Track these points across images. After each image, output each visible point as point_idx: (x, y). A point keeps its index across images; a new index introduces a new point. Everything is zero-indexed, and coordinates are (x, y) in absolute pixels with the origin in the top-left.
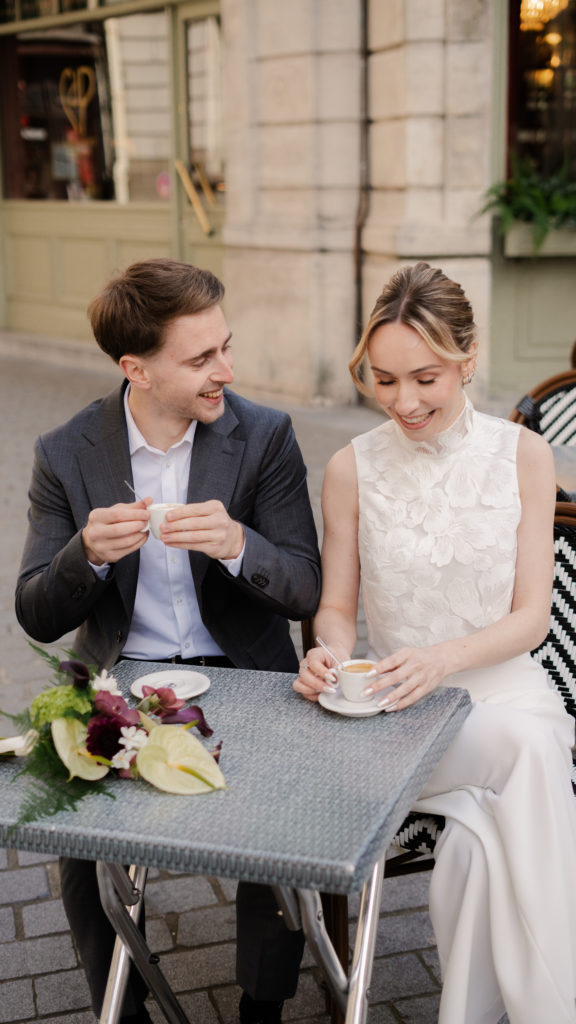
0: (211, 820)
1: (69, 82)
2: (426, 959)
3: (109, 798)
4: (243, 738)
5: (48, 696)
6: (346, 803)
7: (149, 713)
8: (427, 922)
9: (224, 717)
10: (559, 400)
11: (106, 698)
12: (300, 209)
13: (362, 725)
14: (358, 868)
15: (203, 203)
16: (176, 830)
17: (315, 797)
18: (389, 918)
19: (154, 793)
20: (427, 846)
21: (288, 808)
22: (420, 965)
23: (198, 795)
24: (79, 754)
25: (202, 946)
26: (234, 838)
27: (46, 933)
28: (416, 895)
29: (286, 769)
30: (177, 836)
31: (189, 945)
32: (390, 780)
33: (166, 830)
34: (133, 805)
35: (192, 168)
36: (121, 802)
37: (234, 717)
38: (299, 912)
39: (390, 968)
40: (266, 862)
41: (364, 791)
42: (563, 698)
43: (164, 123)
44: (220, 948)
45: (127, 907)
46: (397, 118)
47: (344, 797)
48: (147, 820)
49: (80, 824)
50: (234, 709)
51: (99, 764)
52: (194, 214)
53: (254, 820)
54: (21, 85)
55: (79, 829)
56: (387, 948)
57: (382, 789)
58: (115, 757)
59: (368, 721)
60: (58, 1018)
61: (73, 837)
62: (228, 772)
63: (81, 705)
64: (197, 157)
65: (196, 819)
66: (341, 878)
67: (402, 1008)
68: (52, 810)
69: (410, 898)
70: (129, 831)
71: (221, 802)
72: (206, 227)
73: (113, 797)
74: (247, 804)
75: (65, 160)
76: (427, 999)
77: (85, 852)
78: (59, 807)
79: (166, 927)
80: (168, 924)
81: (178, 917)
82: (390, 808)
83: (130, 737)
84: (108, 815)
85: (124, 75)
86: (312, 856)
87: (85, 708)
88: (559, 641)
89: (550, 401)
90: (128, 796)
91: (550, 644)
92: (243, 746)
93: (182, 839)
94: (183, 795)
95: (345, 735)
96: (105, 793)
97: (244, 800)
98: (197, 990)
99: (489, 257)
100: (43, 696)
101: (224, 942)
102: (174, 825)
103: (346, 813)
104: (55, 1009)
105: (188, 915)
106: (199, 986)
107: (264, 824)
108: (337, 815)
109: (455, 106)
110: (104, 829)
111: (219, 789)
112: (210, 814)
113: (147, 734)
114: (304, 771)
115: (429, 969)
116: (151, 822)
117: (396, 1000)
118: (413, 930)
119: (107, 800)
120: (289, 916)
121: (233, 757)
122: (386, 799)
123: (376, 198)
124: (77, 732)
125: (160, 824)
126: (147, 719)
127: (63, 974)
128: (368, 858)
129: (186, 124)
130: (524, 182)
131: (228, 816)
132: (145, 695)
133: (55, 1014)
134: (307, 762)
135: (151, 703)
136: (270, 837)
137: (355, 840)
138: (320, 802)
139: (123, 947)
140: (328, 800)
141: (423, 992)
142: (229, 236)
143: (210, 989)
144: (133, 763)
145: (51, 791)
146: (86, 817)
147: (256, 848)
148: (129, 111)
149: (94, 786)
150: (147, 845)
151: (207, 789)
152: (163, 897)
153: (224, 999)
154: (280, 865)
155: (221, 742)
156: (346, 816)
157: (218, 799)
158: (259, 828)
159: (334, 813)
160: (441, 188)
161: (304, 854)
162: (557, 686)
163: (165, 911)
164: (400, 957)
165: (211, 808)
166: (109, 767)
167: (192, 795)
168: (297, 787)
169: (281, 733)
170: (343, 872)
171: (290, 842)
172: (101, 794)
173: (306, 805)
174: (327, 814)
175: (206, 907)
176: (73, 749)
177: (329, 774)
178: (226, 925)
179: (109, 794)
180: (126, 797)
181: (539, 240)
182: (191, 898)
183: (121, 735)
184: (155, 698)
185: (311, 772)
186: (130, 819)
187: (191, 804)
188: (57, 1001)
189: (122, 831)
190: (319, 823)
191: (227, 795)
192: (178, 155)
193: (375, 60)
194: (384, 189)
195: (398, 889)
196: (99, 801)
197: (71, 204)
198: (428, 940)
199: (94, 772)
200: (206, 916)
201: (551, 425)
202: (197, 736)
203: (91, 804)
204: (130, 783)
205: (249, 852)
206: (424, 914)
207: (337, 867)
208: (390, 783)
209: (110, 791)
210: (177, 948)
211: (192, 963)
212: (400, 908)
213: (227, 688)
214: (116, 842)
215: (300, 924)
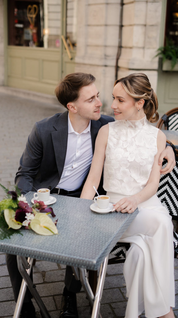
0: (52, 244)
1: (30, 9)
2: (122, 290)
3: (21, 235)
4: (65, 218)
5: (4, 202)
6: (95, 241)
7: (36, 209)
8: (123, 279)
9: (60, 211)
10: (175, 116)
11: (22, 203)
12: (99, 52)
13: (103, 216)
14: (97, 262)
15: (70, 50)
16: (41, 247)
17: (86, 238)
18: (111, 277)
19: (35, 234)
20: (123, 255)
21: (77, 241)
22: (120, 292)
23: (49, 236)
24: (13, 221)
25: (52, 282)
26: (59, 250)
27: (4, 275)
28: (120, 270)
29: (77, 229)
30: (41, 249)
31: (48, 282)
32: (110, 234)
33: (38, 246)
34: (28, 238)
35: (67, 38)
36: (25, 237)
37: (63, 211)
38: (79, 274)
39: (110, 292)
40: (68, 258)
41: (101, 237)
42: (169, 211)
43: (59, 24)
44: (58, 283)
45: (26, 270)
46: (131, 25)
47: (95, 239)
48: (32, 243)
49: (11, 243)
50: (63, 209)
51: (18, 224)
52: (66, 52)
53: (66, 245)
54: (16, 10)
55: (10, 245)
56: (110, 286)
57: (107, 237)
58: (24, 222)
59: (105, 215)
60: (5, 302)
61: (8, 247)
62: (59, 229)
63: (14, 205)
64: (68, 35)
65: (47, 244)
66: (92, 265)
67: (113, 305)
68: (3, 238)
69: (118, 271)
70: (26, 246)
71: (56, 238)
72: (70, 57)
73: (22, 235)
74: (64, 239)
75: (29, 34)
76: (121, 303)
77: (12, 252)
78: (5, 237)
79: (41, 276)
80: (42, 275)
81: (45, 273)
82: (109, 243)
83: (29, 216)
84: (20, 240)
85: (48, 8)
86: (83, 257)
87: (15, 206)
88: (169, 192)
89: (172, 117)
90: (27, 235)
91: (166, 193)
92: (65, 221)
93: (43, 249)
94: (44, 235)
95: (97, 219)
96: (20, 234)
97: (63, 238)
98: (49, 296)
99: (157, 70)
100: (2, 202)
101: (59, 281)
102: (41, 245)
103: (95, 244)
104: (5, 300)
105: (49, 272)
106: (50, 295)
107: (69, 246)
108: (92, 245)
109: (149, 22)
110: (18, 245)
111: (56, 234)
112: (52, 242)
113: (34, 216)
114: (83, 230)
115: (122, 293)
116: (33, 244)
117: (111, 303)
118: (119, 281)
119: (20, 236)
120: (76, 275)
121: (61, 224)
122: (108, 240)
123: (123, 50)
124: (12, 213)
125: (36, 244)
126: (34, 211)
127: (8, 288)
128: (101, 259)
129: (65, 25)
130: (170, 47)
131: (58, 243)
132: (35, 203)
133: (5, 301)
134: (85, 227)
135: (36, 206)
136: (70, 250)
137: (97, 253)
138: (87, 240)
139: (25, 282)
140: (90, 240)
141: (120, 300)
142: (77, 60)
143: (53, 296)
144: (29, 224)
145: (3, 232)
146: (13, 241)
147: (65, 254)
148: (49, 20)
149: (17, 231)
150: (31, 251)
151: (52, 234)
152: (41, 266)
153: (58, 299)
154: (73, 259)
155: (58, 219)
156: (95, 245)
157: (55, 237)
158: (67, 247)
159: (91, 244)
160: (143, 48)
161: (80, 257)
162: (167, 207)
163: (42, 271)
164: (114, 289)
165: (53, 240)
166: (22, 225)
167: (47, 236)
168: (81, 235)
169: (77, 217)
170: (92, 263)
171: (76, 253)
172: (19, 234)
173: (83, 241)
174: (89, 244)
175: (54, 270)
176: (10, 219)
177: (91, 231)
178: (60, 276)
179: (21, 234)
180: (26, 235)
181: (173, 66)
182: (50, 267)
183: (26, 215)
184: (38, 204)
185: (85, 230)
186: (27, 242)
187: (47, 238)
188: (6, 297)
189: (24, 246)
190: (86, 247)
191: (58, 236)
192: (62, 34)
193: (125, 7)
194: (126, 48)
195: (115, 268)
196: (18, 236)
197: (30, 48)
198: (123, 284)
199: (17, 227)
200: (54, 273)
201: (172, 124)
202: (51, 217)
203: (15, 237)
204: (28, 231)
205: (63, 255)
206: (122, 276)
207: (90, 261)
208: (110, 235)
209: (21, 233)
210: (44, 283)
211: (49, 287)
212: (115, 273)
213: (62, 202)
214: (22, 249)
215: (80, 278)
